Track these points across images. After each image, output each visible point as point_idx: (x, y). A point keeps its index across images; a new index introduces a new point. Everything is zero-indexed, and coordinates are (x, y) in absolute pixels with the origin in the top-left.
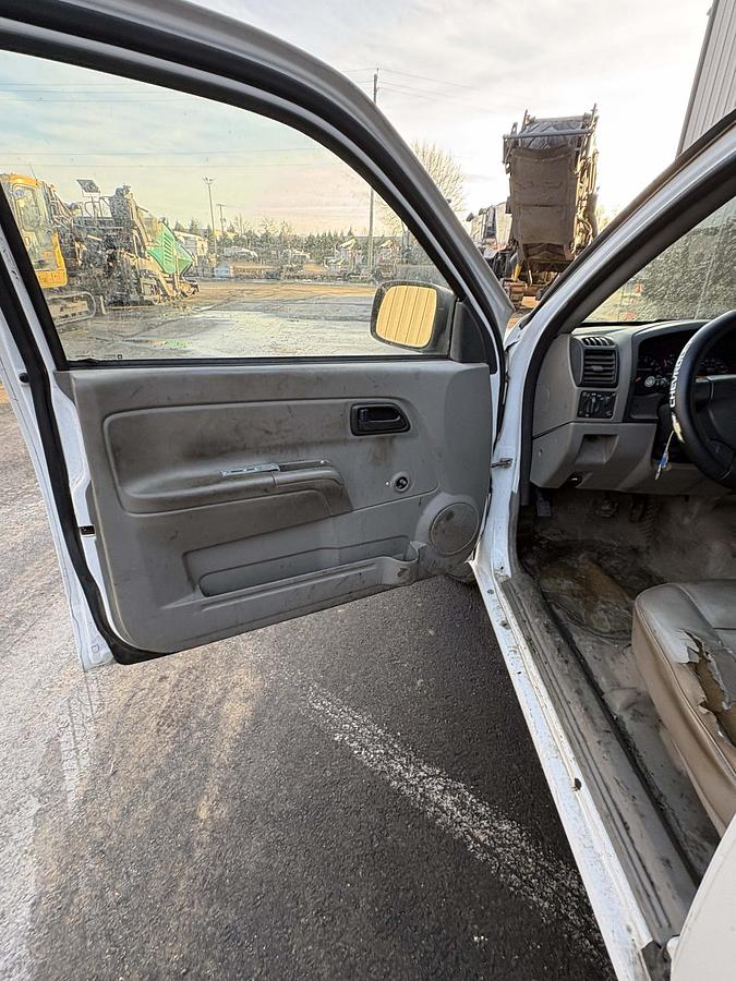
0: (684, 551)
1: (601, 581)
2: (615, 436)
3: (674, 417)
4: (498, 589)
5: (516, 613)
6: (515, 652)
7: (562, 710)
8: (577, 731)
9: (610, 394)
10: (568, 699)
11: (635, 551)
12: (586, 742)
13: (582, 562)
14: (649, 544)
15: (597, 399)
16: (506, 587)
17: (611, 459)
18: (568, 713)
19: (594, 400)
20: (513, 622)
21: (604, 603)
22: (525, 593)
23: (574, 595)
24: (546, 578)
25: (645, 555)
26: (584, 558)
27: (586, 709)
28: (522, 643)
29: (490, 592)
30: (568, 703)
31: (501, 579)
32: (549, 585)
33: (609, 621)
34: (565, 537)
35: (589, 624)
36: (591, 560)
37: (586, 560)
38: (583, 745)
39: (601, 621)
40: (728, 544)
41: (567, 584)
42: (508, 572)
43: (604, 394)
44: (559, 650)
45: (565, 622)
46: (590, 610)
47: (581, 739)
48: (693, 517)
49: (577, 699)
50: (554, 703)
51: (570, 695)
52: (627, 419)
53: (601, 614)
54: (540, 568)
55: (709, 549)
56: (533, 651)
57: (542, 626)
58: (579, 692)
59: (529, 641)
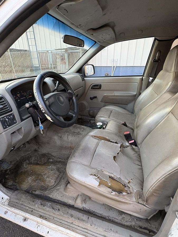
0: (49, 143)
1: (38, 169)
2: (22, 127)
3: (46, 115)
4: (9, 208)
5: (26, 211)
6: (39, 226)
7: (74, 229)
8: (83, 230)
9: (11, 114)
10: (71, 222)
11: (36, 150)
12: (88, 230)
13: (26, 167)
14: (38, 146)
15: (8, 118)
16: (11, 204)
17: (24, 136)
18: (76, 227)
19: (7, 120)
20: (27, 215)
21: (44, 175)
22: (22, 200)
23: (35, 181)
24: (21, 184)
25: (39, 150)
26: (26, 165)
27: (79, 219)
28: (39, 220)
29: (6, 213)
30: (72, 223)
31: (7, 203)
32: (25, 186)
33: (52, 179)
34: (13, 163)
35: (48, 186)
36: (29, 164)
37: (27, 165)
38: (89, 232)
39: (50, 181)
40: (58, 136)
41: (30, 179)
42: (6, 197)
43: (9, 115)
44: (53, 209)
45: (42, 194)
46: (44, 181)
47: (87, 231)
48: (45, 133)
49: (74, 219)
50: (69, 229)
51: (70, 220)
52: (22, 120)
53: (48, 179)
54: (16, 182)
55: (54, 139)
56: (46, 219)
57: (40, 206)
58: (72, 216)
59: (41, 217)
